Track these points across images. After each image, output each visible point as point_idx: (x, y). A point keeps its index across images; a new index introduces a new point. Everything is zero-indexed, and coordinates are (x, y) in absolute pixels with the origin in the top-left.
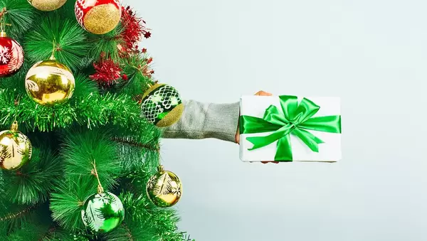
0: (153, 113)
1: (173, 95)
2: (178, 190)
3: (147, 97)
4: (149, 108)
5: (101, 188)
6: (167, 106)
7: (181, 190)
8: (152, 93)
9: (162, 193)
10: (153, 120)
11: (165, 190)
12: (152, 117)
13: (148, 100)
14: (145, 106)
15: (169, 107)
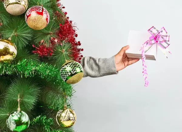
0: (65, 75)
1: (78, 67)
2: (73, 119)
3: (63, 66)
4: (63, 72)
5: (19, 109)
6: (73, 72)
7: (76, 119)
8: (66, 64)
9: (65, 119)
10: (65, 79)
11: (66, 118)
12: (64, 77)
13: (63, 67)
14: (62, 71)
15: (74, 73)
